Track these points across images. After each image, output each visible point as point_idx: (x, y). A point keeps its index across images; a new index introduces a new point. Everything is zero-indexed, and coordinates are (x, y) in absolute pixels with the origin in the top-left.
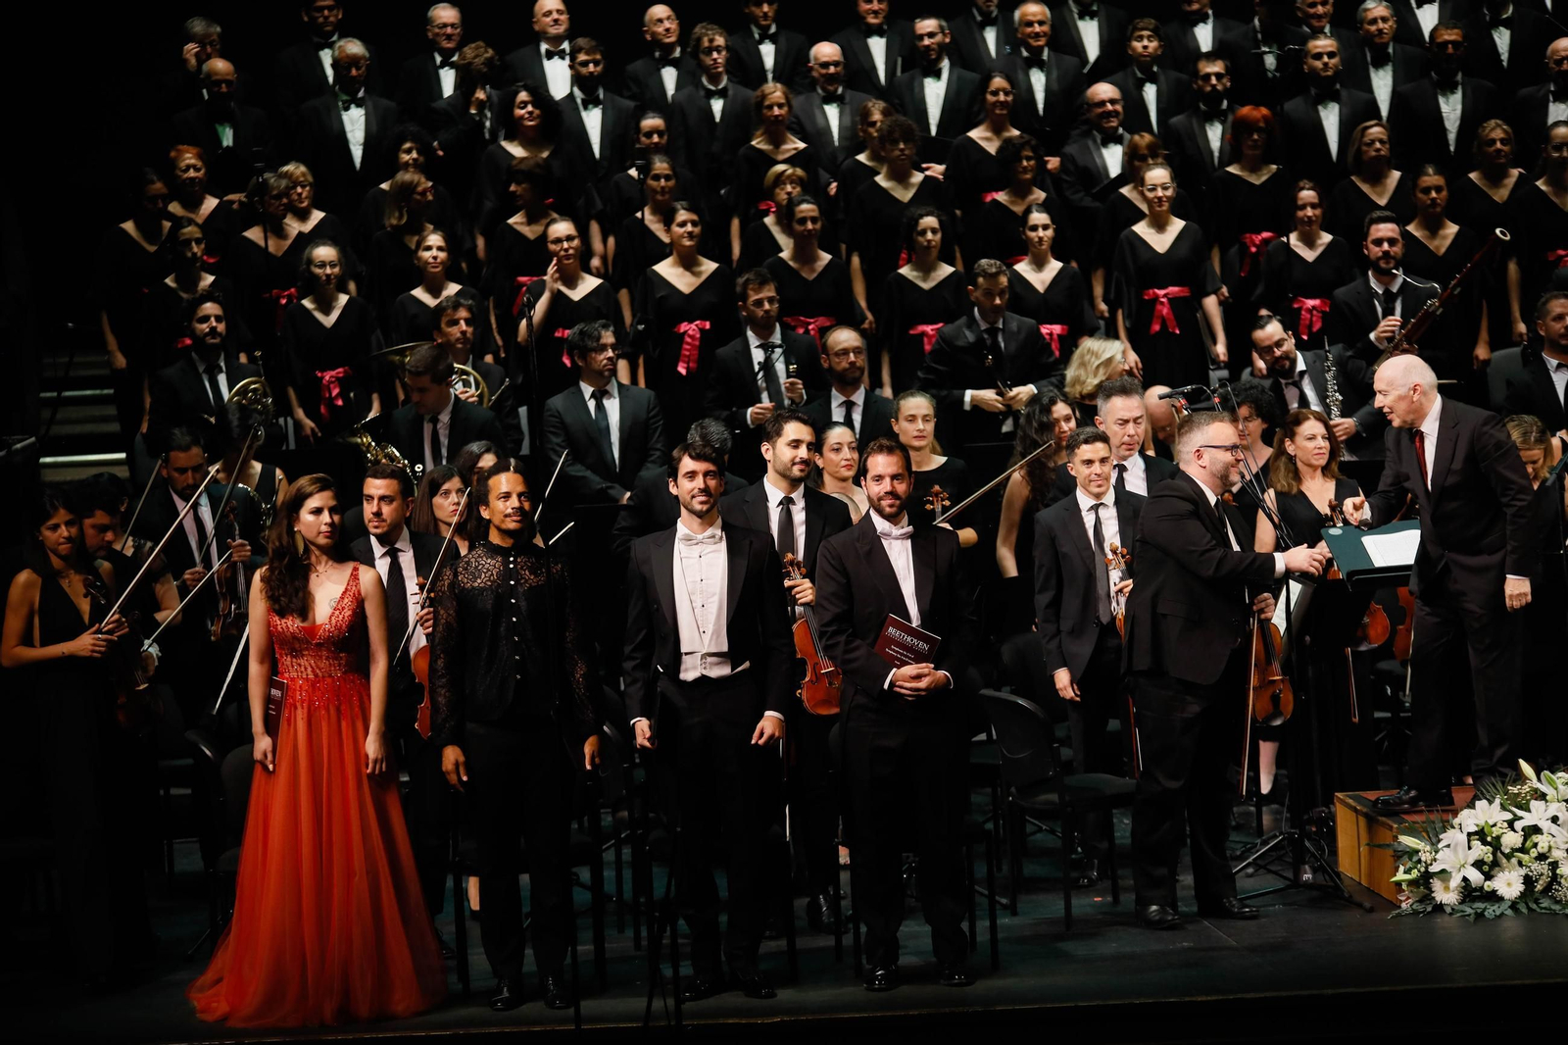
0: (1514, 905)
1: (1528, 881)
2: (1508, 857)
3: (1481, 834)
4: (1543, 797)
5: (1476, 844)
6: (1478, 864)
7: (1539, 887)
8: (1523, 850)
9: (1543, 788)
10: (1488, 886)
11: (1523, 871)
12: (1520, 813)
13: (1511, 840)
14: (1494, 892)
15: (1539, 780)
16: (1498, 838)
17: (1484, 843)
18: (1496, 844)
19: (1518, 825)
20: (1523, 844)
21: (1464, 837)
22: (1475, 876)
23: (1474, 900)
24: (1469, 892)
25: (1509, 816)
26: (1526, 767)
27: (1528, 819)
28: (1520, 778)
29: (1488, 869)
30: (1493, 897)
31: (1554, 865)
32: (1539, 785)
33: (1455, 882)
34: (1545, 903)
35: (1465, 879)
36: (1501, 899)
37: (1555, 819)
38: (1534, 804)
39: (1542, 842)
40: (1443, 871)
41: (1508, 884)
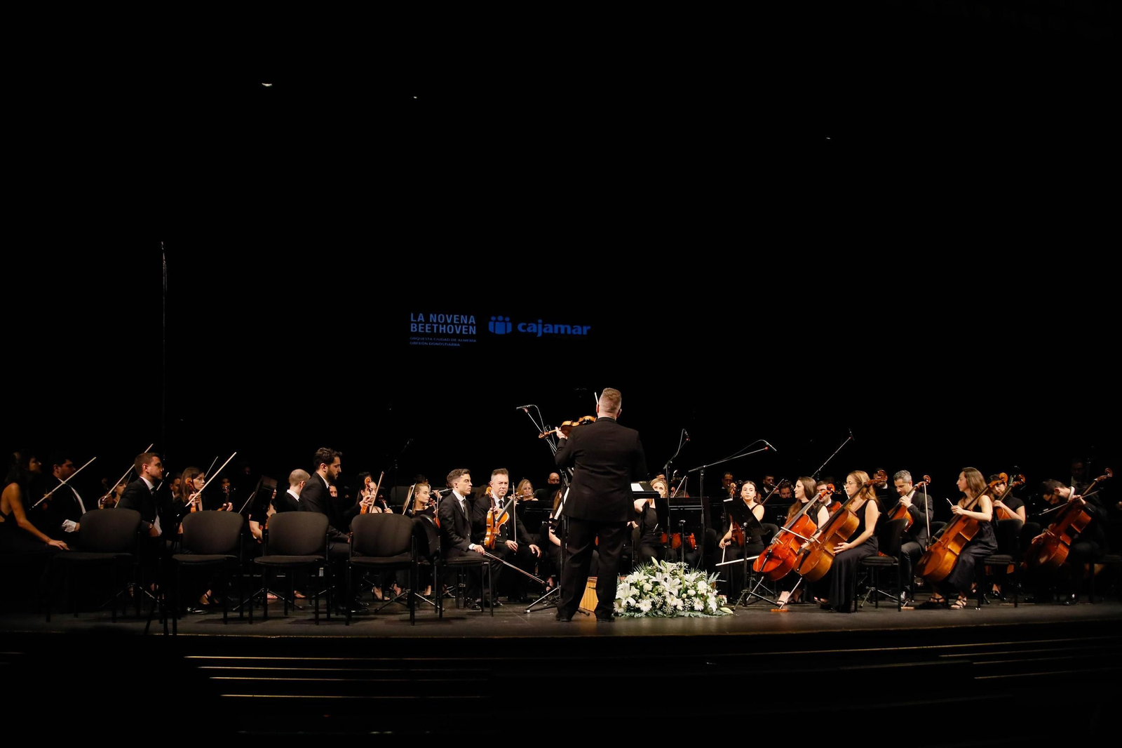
0: (647, 614)
1: (653, 604)
2: (646, 594)
3: (635, 585)
4: (661, 571)
5: (633, 587)
6: (634, 597)
7: (658, 606)
8: (651, 591)
9: (662, 568)
10: (637, 605)
11: (652, 600)
12: (651, 577)
13: (648, 587)
14: (639, 608)
15: (659, 564)
16: (642, 586)
17: (637, 588)
18: (641, 589)
19: (650, 581)
20: (653, 588)
21: (629, 584)
22: (632, 602)
23: (630, 612)
24: (629, 608)
25: (646, 577)
26: (654, 560)
27: (654, 579)
28: (652, 563)
29: (637, 598)
30: (639, 610)
31: (665, 597)
32: (659, 566)
33: (624, 603)
34: (660, 613)
35: (628, 602)
36: (642, 611)
37: (666, 580)
38: (657, 573)
39: (660, 589)
40: (619, 599)
41: (645, 606)
